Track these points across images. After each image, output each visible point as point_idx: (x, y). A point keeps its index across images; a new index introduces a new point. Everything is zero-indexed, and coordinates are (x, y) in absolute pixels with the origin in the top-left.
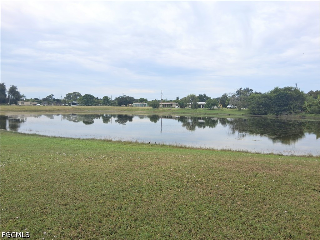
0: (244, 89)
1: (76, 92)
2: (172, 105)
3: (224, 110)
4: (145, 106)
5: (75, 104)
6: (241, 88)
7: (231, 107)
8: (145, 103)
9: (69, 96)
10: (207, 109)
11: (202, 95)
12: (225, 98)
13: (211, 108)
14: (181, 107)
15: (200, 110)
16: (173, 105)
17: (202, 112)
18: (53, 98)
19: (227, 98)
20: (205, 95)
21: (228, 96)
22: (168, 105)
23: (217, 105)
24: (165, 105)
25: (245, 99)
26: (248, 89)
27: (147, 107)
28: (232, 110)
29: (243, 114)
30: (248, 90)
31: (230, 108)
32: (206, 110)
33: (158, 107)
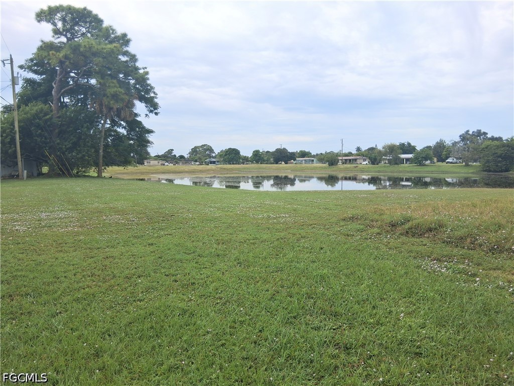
0: (473, 132)
1: (205, 145)
2: (356, 160)
3: (443, 166)
4: (312, 163)
5: (214, 162)
6: (468, 131)
7: (453, 161)
8: (313, 159)
9: (194, 151)
10: (415, 166)
11: (403, 144)
12: (440, 147)
13: (421, 164)
14: (373, 163)
15: (404, 167)
16: (358, 160)
17: (407, 170)
18: (173, 154)
19: (444, 147)
20: (409, 144)
21: (447, 143)
22: (350, 160)
23: (431, 159)
24: (346, 160)
25: (475, 149)
26: (479, 131)
27: (317, 164)
28: (455, 166)
29: (472, 171)
30: (479, 133)
31: (451, 163)
32: (413, 166)
33: (337, 164)
